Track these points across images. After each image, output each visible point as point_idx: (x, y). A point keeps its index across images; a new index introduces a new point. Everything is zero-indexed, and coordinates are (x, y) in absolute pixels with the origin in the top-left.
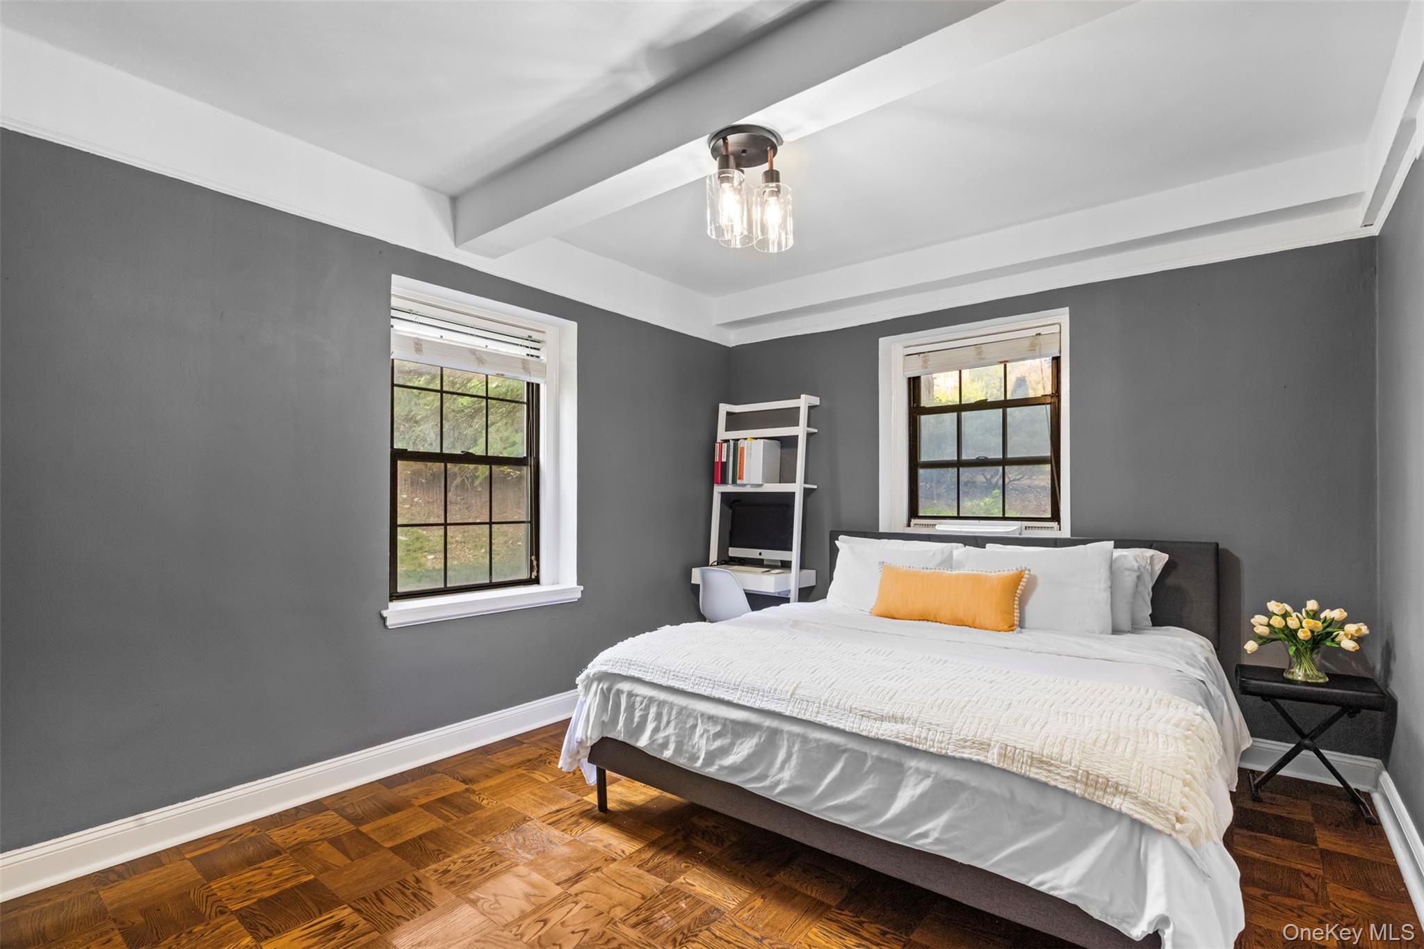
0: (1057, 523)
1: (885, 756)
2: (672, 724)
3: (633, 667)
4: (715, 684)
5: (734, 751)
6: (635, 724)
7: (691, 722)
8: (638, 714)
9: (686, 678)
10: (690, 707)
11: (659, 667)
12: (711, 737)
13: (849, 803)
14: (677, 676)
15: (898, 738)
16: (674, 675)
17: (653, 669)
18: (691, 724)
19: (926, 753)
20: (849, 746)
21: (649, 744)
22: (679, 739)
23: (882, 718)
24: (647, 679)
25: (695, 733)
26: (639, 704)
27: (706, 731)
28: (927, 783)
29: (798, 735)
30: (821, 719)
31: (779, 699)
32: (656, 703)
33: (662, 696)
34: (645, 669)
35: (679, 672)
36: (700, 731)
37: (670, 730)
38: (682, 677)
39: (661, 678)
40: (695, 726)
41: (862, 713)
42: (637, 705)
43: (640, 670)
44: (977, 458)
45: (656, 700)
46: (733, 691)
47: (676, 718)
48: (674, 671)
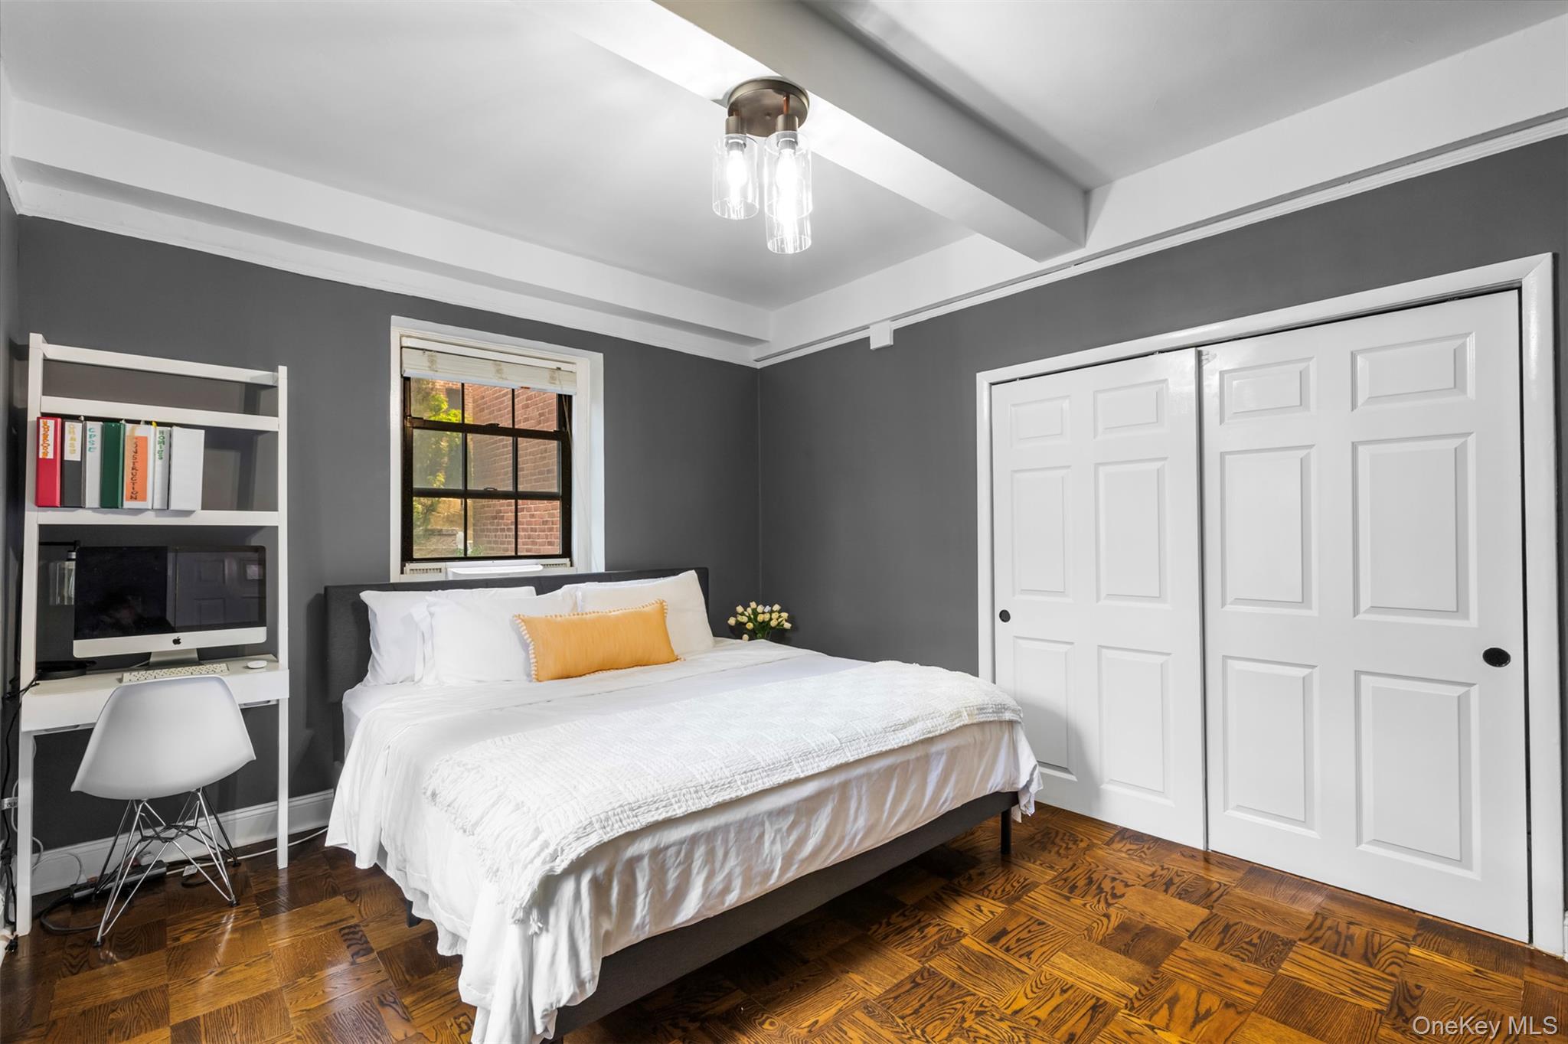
0: (568, 559)
1: (918, 755)
2: (733, 853)
3: (642, 810)
4: (771, 769)
5: (812, 832)
6: (669, 895)
7: (756, 832)
8: (673, 875)
9: (729, 783)
10: (752, 814)
11: (680, 789)
12: (785, 834)
13: (905, 811)
14: (717, 787)
15: (924, 734)
16: (711, 788)
17: (675, 796)
18: (757, 835)
19: (941, 735)
20: (899, 761)
21: (703, 905)
22: (745, 867)
23: (904, 726)
24: (680, 812)
25: (764, 843)
26: (673, 859)
27: (778, 831)
28: (944, 758)
29: (863, 776)
30: (875, 749)
31: (834, 751)
32: (703, 840)
33: (709, 823)
34: (664, 803)
35: (713, 781)
36: (770, 837)
37: (732, 862)
38: (723, 785)
39: (697, 801)
40: (762, 836)
41: (893, 729)
42: (670, 862)
43: (657, 809)
44: (485, 489)
45: (702, 835)
46: (789, 767)
47: (736, 841)
48: (707, 783)
